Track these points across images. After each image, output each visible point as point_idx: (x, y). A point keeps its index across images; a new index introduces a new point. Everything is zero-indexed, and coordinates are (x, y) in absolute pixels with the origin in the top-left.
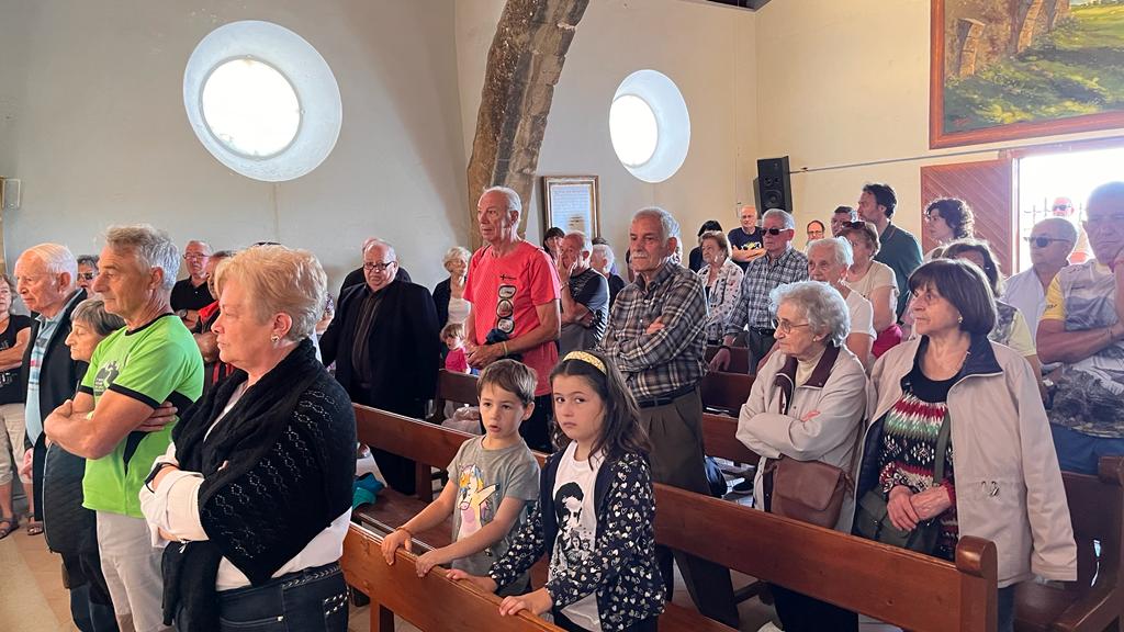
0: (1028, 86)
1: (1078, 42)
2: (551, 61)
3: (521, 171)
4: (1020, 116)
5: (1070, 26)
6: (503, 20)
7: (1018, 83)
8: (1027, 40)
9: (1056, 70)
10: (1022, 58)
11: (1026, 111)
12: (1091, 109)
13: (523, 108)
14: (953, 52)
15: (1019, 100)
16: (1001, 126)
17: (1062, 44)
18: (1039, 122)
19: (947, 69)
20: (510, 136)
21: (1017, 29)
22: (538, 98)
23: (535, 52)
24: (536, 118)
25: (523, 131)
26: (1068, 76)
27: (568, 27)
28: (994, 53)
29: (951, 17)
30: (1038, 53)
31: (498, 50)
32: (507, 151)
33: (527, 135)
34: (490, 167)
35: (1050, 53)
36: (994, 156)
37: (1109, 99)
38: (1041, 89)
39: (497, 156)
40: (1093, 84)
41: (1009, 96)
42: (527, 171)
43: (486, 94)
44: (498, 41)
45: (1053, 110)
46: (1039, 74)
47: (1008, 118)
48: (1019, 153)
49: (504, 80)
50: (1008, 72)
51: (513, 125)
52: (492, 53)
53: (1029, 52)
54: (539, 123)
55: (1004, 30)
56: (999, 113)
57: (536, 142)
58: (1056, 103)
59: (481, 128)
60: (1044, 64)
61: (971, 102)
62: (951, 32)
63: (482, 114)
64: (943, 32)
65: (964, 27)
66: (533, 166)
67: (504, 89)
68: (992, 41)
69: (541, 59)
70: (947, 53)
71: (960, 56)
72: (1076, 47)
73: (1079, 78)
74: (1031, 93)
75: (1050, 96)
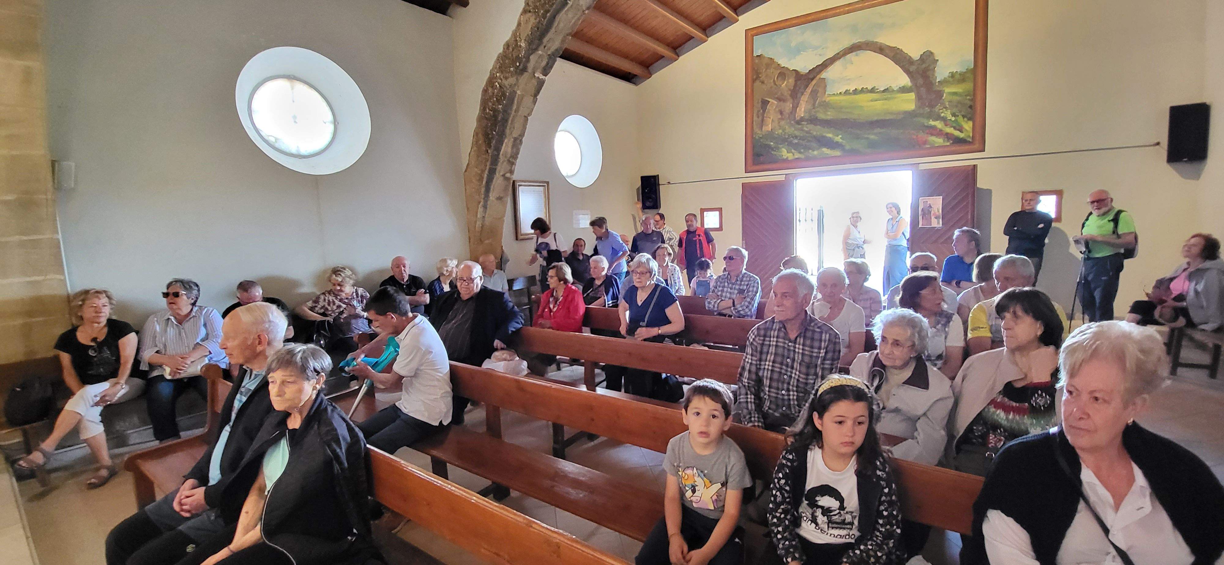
0: (802, 138)
1: (830, 115)
2: (528, 100)
3: (503, 175)
4: (797, 155)
5: (826, 106)
6: (494, 67)
7: (796, 137)
8: (801, 111)
9: (817, 130)
10: (798, 123)
11: (800, 153)
12: (837, 153)
13: (508, 131)
14: (758, 117)
15: (796, 147)
16: (786, 160)
17: (821, 116)
18: (808, 159)
19: (755, 127)
20: (498, 149)
21: (795, 107)
22: (518, 125)
23: (519, 92)
24: (515, 139)
25: (506, 147)
26: (824, 134)
27: (542, 77)
28: (782, 119)
29: (758, 98)
30: (807, 120)
31: (490, 90)
32: (495, 161)
33: (509, 150)
34: (483, 171)
35: (813, 120)
36: (782, 178)
37: (848, 147)
38: (809, 141)
39: (488, 164)
40: (838, 139)
41: (790, 144)
42: (508, 175)
43: (480, 119)
44: (491, 82)
45: (815, 153)
46: (807, 132)
47: (790, 156)
48: (796, 176)
49: (495, 110)
50: (790, 130)
51: (500, 142)
52: (485, 91)
53: (802, 119)
54: (517, 142)
55: (788, 106)
56: (785, 153)
57: (515, 155)
58: (818, 149)
59: (476, 143)
60: (811, 127)
61: (769, 146)
62: (758, 105)
63: (476, 134)
64: (753, 106)
65: (765, 103)
66: (512, 172)
67: (495, 116)
68: (781, 113)
69: (522, 97)
70: (755, 118)
71: (763, 120)
72: (829, 118)
73: (830, 135)
74: (804, 143)
75: (814, 144)
